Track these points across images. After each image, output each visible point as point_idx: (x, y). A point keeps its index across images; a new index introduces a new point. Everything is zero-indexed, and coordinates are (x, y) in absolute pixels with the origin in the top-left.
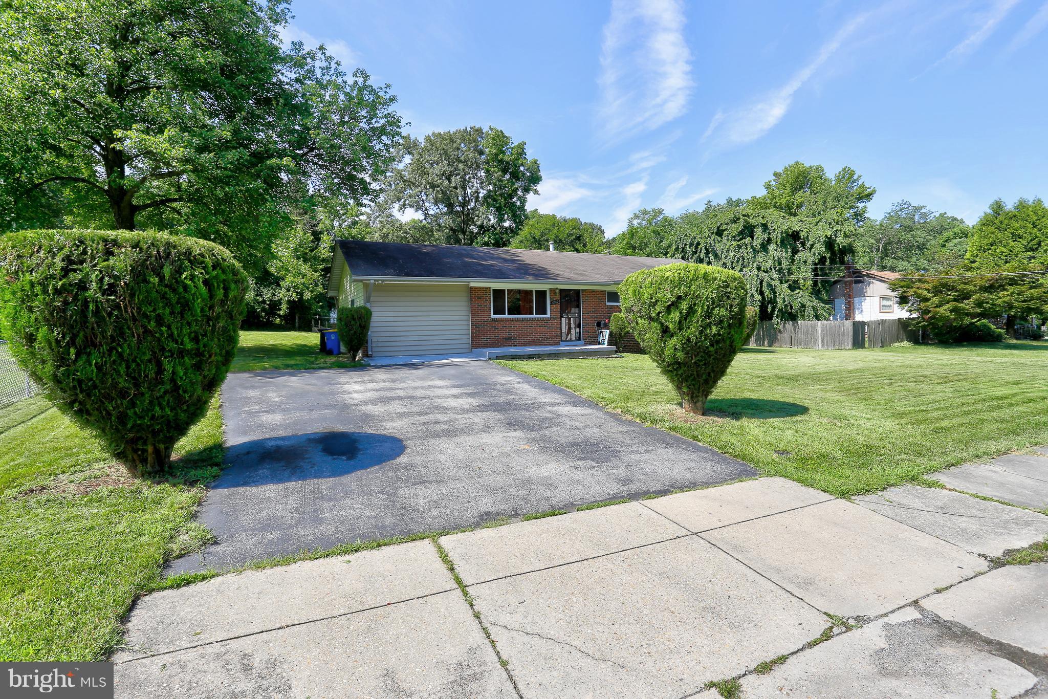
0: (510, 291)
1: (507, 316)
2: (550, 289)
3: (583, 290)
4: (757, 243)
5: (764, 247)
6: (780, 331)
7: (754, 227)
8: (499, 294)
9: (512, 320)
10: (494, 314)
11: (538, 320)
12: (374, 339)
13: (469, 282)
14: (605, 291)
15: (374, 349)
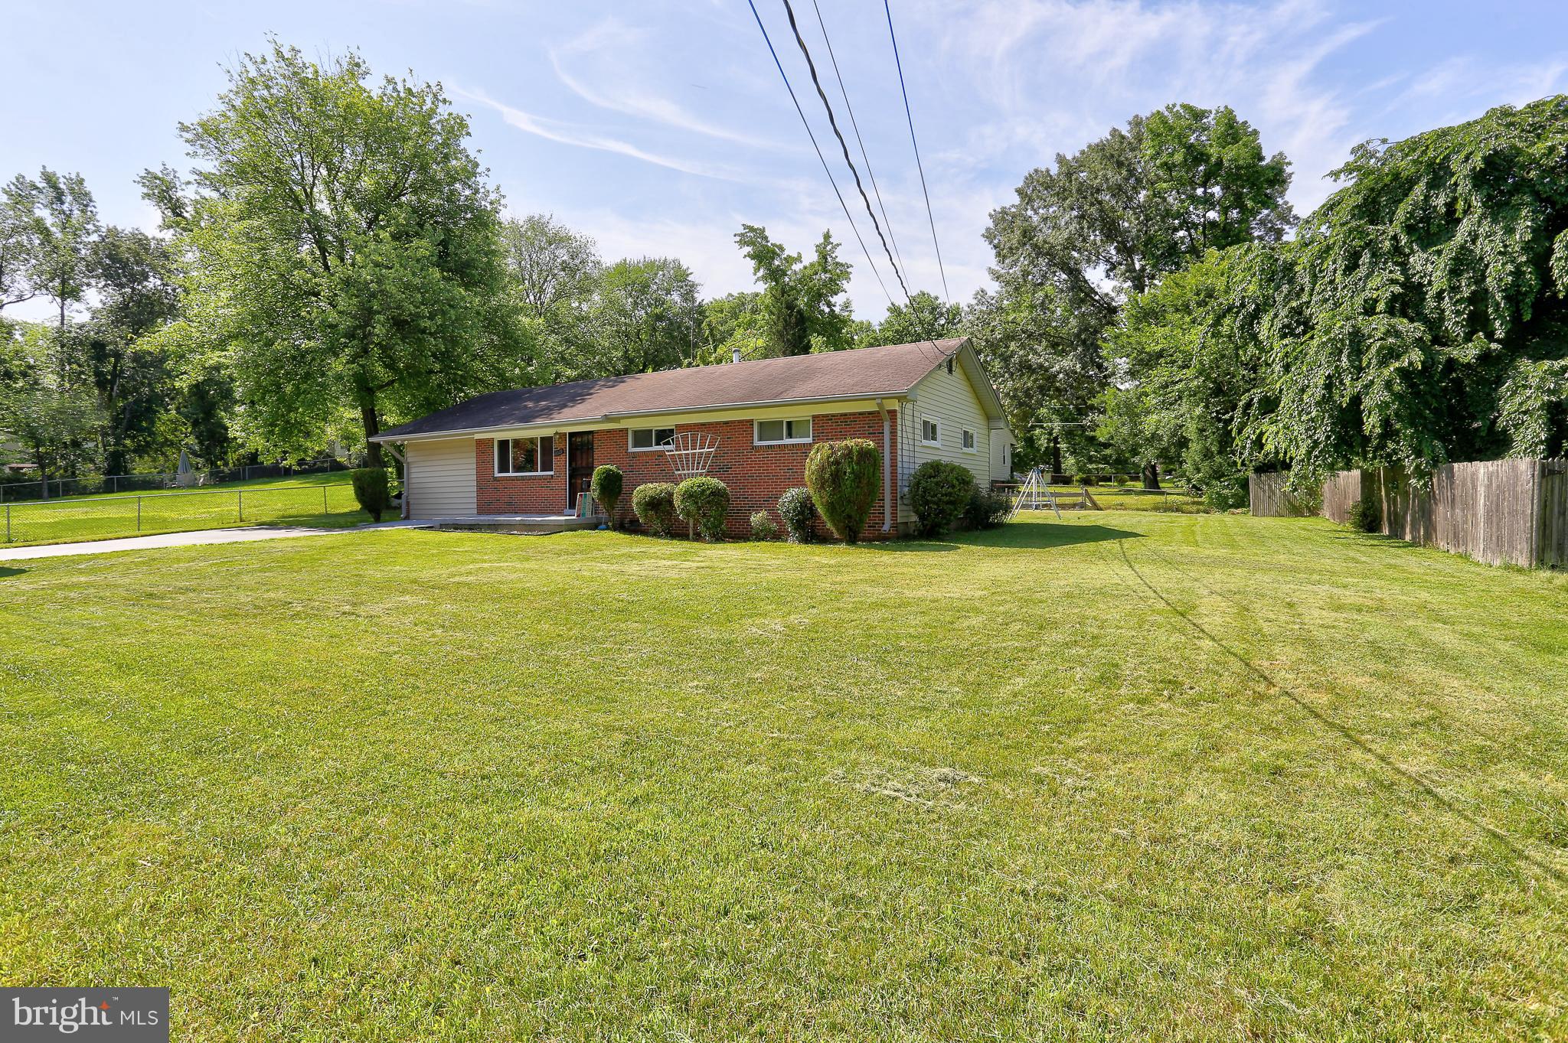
0: (515, 442)
1: (511, 474)
2: (558, 434)
3: (596, 432)
8: (504, 445)
9: (515, 479)
10: (500, 472)
11: (540, 478)
12: (412, 502)
13: (473, 434)
14: (627, 429)
15: (412, 512)
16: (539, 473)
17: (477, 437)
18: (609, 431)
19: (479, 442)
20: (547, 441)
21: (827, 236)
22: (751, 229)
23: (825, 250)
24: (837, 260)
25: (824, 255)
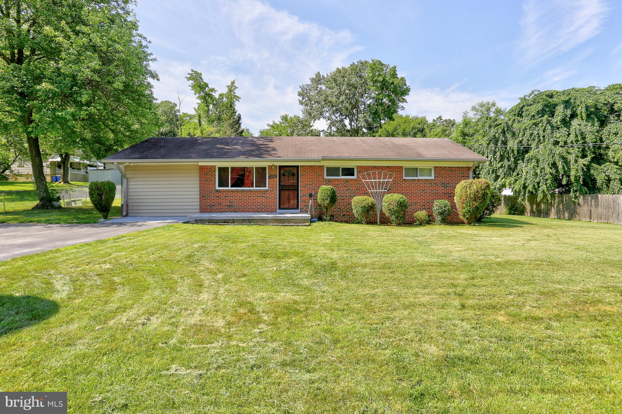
0: (233, 169)
1: (230, 188)
2: (269, 166)
3: (301, 166)
4: (557, 120)
5: (566, 122)
6: (579, 204)
7: (556, 105)
8: (223, 171)
9: (233, 191)
10: (219, 187)
11: (256, 191)
12: (130, 204)
13: (198, 162)
14: (323, 166)
15: (130, 211)
16: (254, 188)
17: (200, 164)
18: (311, 166)
19: (202, 168)
20: (261, 171)
21: (233, 83)
22: (196, 73)
23: (232, 88)
24: (235, 94)
25: (230, 91)
